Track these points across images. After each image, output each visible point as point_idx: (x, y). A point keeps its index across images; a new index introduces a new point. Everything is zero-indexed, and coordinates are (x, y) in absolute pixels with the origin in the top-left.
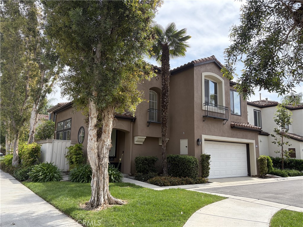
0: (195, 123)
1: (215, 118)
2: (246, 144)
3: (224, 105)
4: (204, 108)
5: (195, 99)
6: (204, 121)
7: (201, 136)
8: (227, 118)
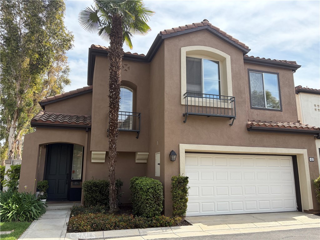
0: (166, 127)
1: (208, 116)
2: (291, 157)
3: (230, 94)
4: (183, 102)
5: (167, 89)
6: (184, 122)
7: (179, 146)
8: (234, 115)
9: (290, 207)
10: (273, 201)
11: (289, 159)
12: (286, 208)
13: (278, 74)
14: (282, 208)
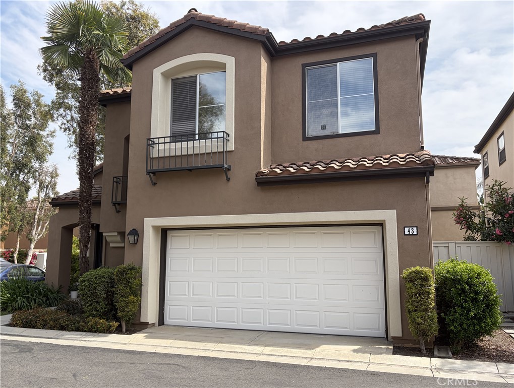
6: (154, 184)
7: (144, 221)
9: (368, 329)
10: (327, 313)
11: (374, 233)
12: (357, 328)
13: (374, 56)
14: (346, 328)
